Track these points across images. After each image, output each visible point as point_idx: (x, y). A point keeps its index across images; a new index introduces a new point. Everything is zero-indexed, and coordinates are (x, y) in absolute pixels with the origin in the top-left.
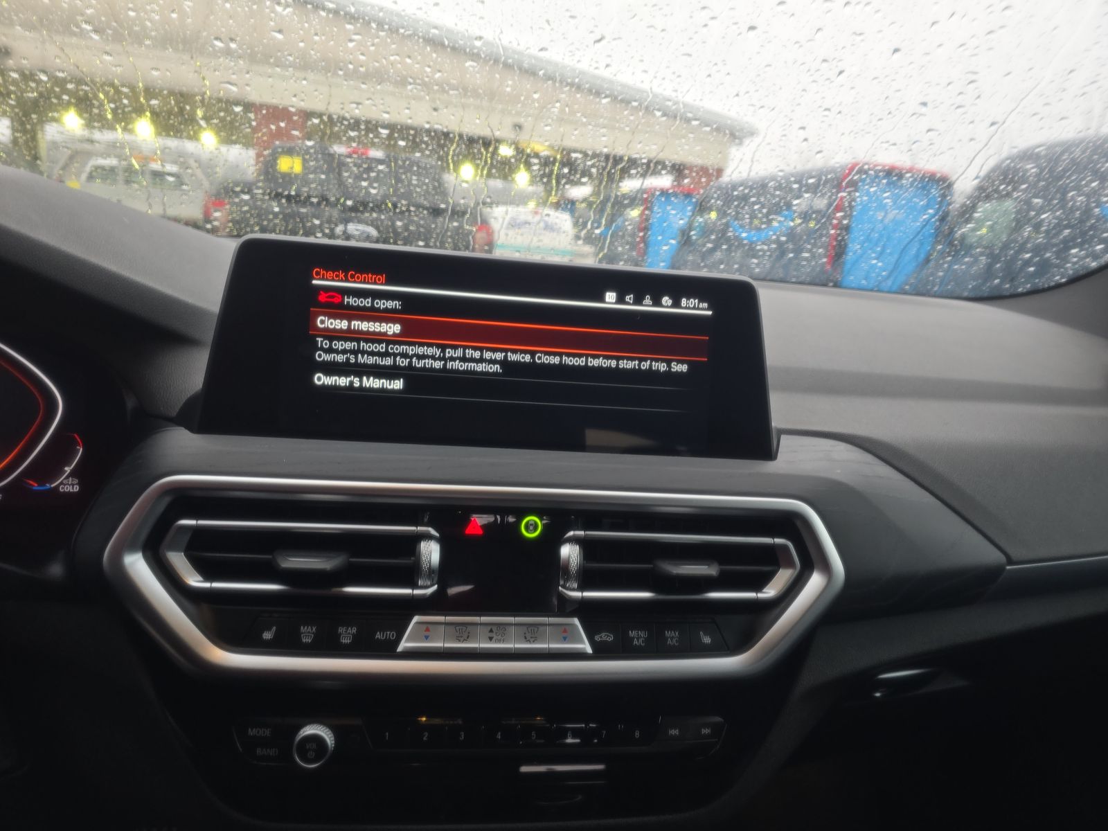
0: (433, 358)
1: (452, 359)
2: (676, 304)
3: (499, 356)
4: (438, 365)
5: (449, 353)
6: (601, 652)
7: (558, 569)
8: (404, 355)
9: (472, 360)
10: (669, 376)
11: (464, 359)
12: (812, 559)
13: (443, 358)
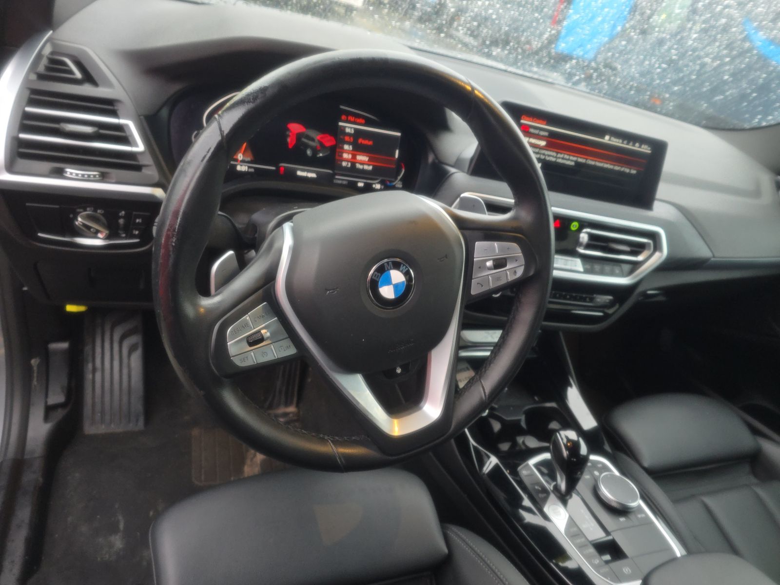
0: (553, 156)
1: (559, 158)
2: (640, 147)
3: (575, 159)
4: (553, 159)
5: (559, 155)
6: (586, 271)
7: (578, 243)
8: (544, 154)
9: (566, 159)
10: (629, 175)
11: (563, 158)
12: (657, 247)
13: (556, 157)
